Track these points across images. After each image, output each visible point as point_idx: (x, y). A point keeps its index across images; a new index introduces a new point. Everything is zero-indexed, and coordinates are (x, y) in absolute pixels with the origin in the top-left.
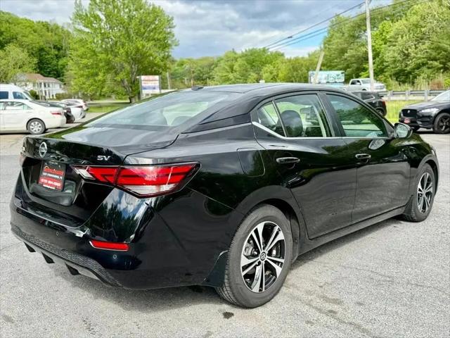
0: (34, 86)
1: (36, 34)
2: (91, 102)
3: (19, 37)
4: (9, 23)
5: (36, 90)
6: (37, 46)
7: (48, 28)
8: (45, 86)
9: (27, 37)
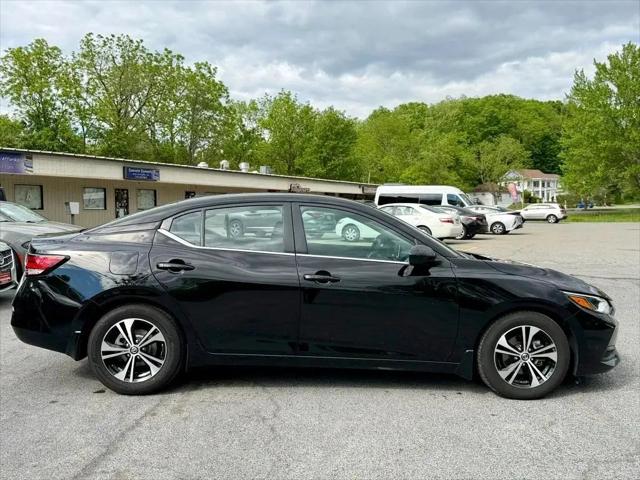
0: (528, 185)
1: (541, 118)
2: (608, 207)
3: (519, 123)
4: (510, 108)
5: (531, 190)
6: (540, 133)
7: (559, 110)
8: (543, 185)
9: (529, 123)
